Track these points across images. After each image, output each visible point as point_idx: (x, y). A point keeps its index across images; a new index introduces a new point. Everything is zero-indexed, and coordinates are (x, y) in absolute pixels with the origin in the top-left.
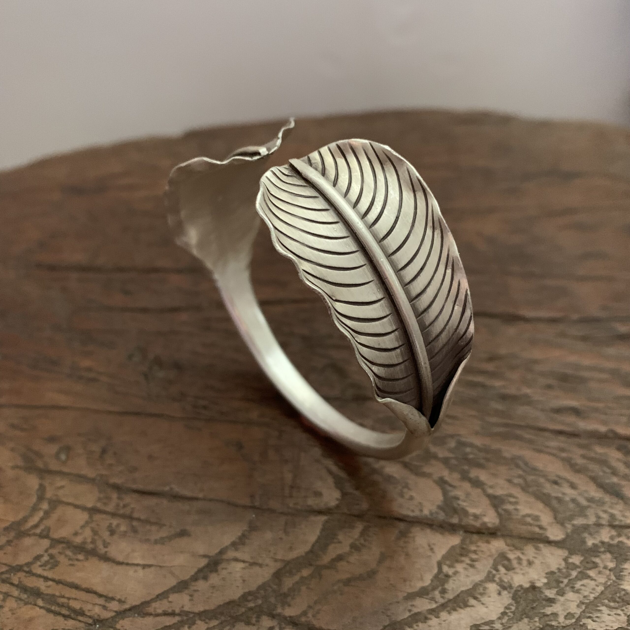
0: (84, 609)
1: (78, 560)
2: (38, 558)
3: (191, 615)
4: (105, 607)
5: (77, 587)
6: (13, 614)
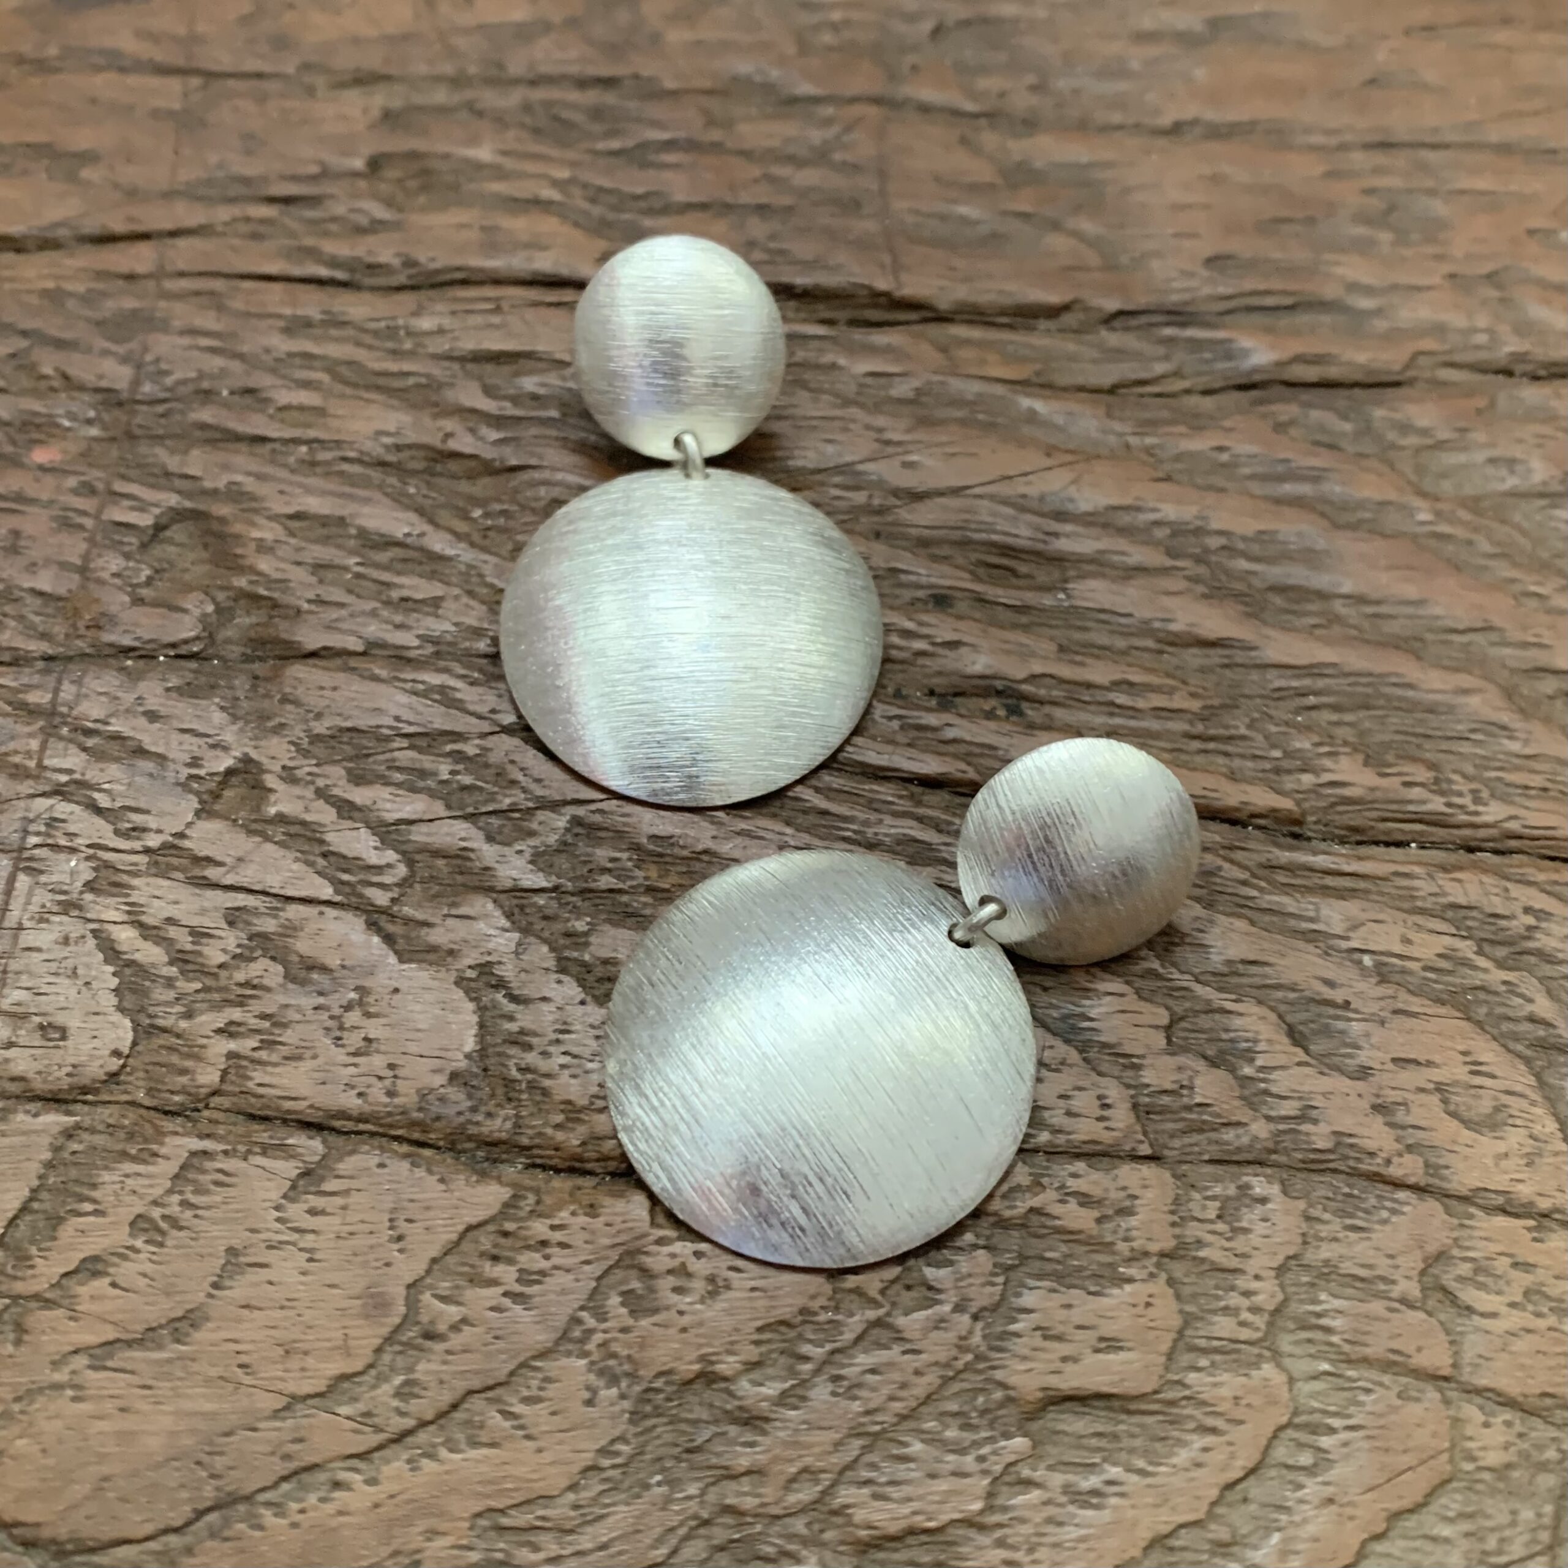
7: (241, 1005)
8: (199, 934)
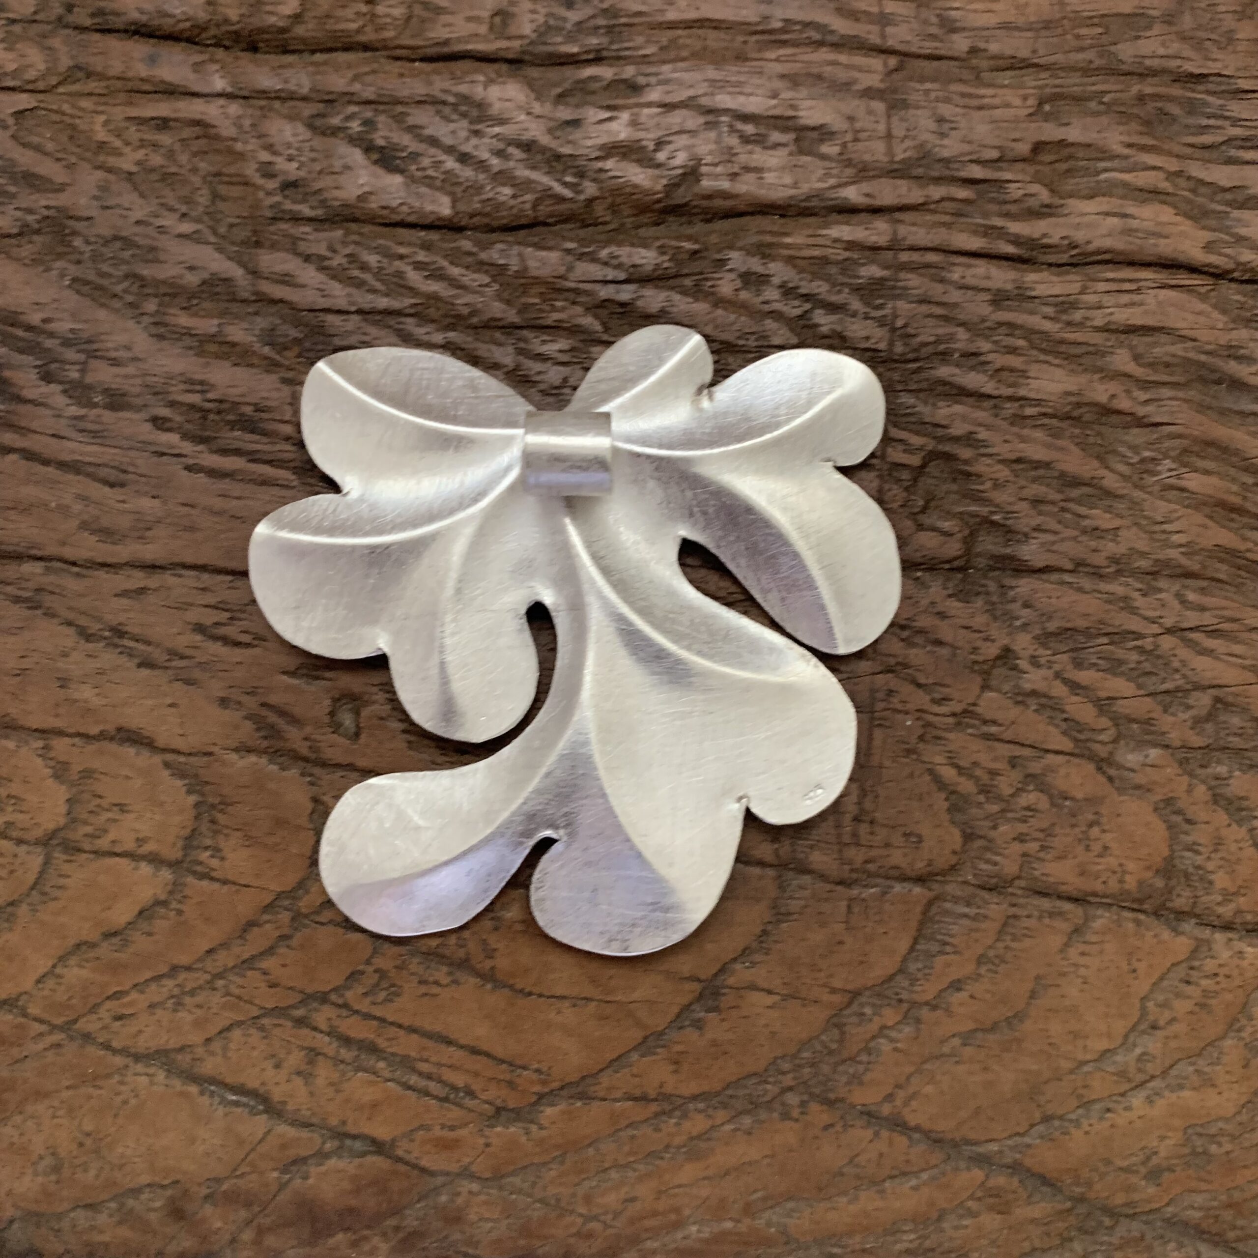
0: (474, 1087)
1: (437, 983)
2: (354, 976)
3: (680, 1101)
4: (511, 1084)
5: (449, 1042)
6: (338, 1091)
7: (1025, 822)
8: (993, 773)
